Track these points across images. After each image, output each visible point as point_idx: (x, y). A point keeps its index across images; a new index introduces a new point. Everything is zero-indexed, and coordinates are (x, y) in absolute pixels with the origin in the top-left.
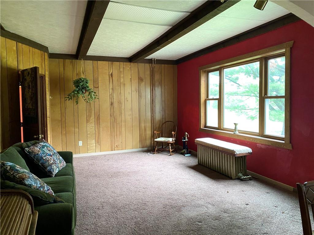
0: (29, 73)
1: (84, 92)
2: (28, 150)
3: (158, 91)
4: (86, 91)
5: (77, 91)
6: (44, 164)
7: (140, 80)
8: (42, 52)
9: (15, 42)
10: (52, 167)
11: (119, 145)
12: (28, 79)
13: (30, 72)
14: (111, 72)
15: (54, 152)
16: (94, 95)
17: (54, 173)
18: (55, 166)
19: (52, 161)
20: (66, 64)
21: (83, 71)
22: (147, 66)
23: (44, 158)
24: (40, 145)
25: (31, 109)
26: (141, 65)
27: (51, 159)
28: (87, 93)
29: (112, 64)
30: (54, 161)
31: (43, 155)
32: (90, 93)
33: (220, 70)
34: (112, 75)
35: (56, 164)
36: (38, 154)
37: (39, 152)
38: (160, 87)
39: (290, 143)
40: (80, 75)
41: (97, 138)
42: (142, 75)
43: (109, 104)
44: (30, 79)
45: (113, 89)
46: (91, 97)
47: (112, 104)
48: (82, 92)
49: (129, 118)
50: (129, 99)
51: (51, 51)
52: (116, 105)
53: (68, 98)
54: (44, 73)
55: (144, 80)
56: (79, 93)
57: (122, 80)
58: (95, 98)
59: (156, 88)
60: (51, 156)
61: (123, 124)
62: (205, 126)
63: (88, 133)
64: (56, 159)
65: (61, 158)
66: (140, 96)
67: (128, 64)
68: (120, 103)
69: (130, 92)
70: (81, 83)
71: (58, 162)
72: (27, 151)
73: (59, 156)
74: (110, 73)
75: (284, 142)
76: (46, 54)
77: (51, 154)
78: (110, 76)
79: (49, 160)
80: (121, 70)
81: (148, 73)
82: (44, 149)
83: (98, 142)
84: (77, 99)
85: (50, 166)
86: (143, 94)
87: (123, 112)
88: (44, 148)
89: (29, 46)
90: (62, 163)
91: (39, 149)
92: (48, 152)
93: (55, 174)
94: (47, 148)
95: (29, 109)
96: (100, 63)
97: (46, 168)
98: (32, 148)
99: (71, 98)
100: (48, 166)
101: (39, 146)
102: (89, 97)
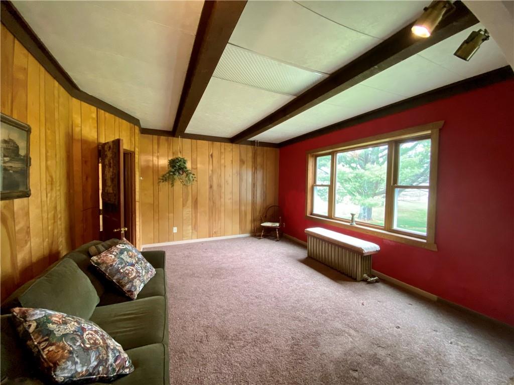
0: (110, 147)
1: (181, 173)
2: (97, 260)
3: (259, 175)
4: (183, 172)
5: (173, 172)
6: (120, 280)
7: (242, 162)
8: (132, 125)
9: (95, 108)
10: (134, 284)
11: (217, 232)
12: (109, 154)
13: (112, 146)
14: (212, 152)
15: (138, 258)
16: (192, 177)
17: (136, 293)
18: (138, 281)
19: (134, 274)
20: (161, 141)
21: (180, 150)
22: (250, 147)
23: (122, 271)
24: (118, 248)
25: (111, 193)
26: (243, 147)
27: (133, 270)
28: (185, 174)
29: (213, 144)
30: (137, 272)
31: (119, 266)
32: (187, 175)
33: (333, 154)
34: (212, 156)
35: (140, 277)
36: (111, 265)
37: (114, 261)
38: (262, 171)
39: (435, 243)
40: (177, 154)
41: (193, 224)
42: (244, 158)
43: (208, 187)
44: (111, 155)
45: (212, 171)
46: (189, 179)
47: (211, 187)
48: (179, 173)
49: (228, 202)
50: (230, 181)
51: (144, 125)
52: (215, 187)
53: (162, 179)
54: (133, 150)
55: (246, 163)
56: (175, 175)
57: (223, 161)
58: (193, 180)
59: (258, 172)
60: (133, 265)
61: (223, 208)
62: (312, 214)
63: (184, 218)
64: (140, 269)
65: (148, 264)
66: (241, 180)
67: (229, 145)
68: (219, 186)
69: (231, 175)
70: (177, 162)
71: (144, 274)
72: (95, 261)
73: (145, 263)
74: (210, 154)
75: (425, 241)
76: (137, 128)
77: (134, 261)
78: (210, 156)
79: (129, 273)
80: (223, 150)
81: (250, 155)
82: (122, 256)
83: (195, 227)
84: (173, 181)
85: (130, 282)
86: (244, 177)
87: (223, 195)
88: (123, 253)
89: (115, 115)
90: (150, 272)
91: (115, 256)
92: (129, 260)
93: (138, 293)
94: (127, 253)
95: (110, 193)
96: (199, 142)
97: (124, 286)
98: (104, 256)
99: (166, 180)
100: (128, 283)
101: (115, 251)
102: (187, 179)
